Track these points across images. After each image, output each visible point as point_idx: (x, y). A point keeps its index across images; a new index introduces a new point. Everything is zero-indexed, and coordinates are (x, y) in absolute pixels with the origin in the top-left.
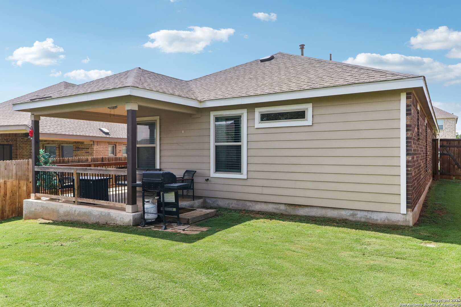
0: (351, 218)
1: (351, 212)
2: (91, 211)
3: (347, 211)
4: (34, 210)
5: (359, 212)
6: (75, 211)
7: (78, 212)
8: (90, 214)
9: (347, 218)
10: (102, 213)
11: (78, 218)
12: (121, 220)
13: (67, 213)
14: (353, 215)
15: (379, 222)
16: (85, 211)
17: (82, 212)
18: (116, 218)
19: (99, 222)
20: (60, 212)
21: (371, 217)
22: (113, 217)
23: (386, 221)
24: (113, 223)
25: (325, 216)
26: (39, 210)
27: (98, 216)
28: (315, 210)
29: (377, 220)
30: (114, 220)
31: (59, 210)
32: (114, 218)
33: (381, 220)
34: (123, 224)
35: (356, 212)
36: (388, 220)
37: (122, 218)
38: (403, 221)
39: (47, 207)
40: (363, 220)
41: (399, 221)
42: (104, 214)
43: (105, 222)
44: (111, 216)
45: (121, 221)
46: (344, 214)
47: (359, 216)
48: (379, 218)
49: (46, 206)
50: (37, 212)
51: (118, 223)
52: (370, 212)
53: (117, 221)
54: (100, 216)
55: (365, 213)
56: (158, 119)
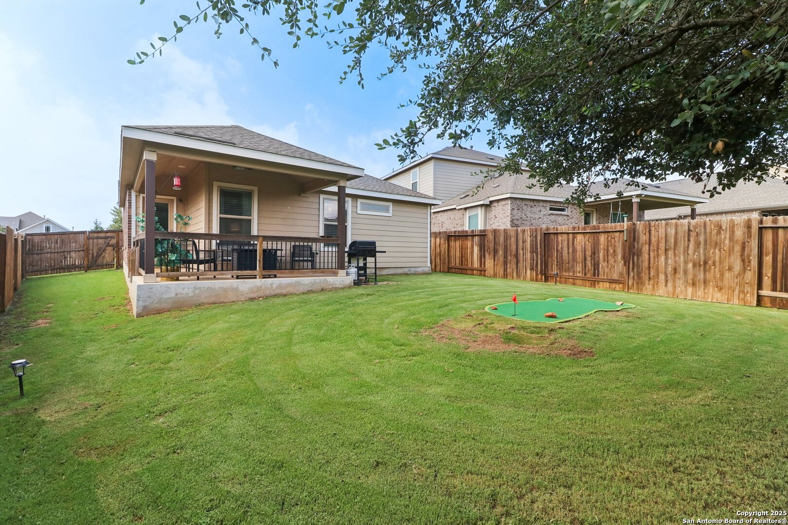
0: (408, 272)
2: (299, 281)
3: (407, 269)
4: (173, 295)
5: (412, 268)
6: (272, 284)
7: (278, 284)
8: (299, 284)
10: (316, 281)
11: (279, 291)
13: (256, 289)
14: (410, 270)
15: (420, 273)
16: (290, 282)
17: (285, 283)
18: (334, 283)
19: (311, 290)
20: (240, 290)
21: (417, 271)
22: (331, 283)
24: (331, 287)
25: (396, 273)
26: (187, 294)
27: (310, 285)
28: (391, 269)
29: (419, 271)
30: (332, 285)
31: (237, 288)
33: (421, 271)
34: (344, 287)
36: (423, 271)
37: (342, 281)
38: (428, 270)
39: (209, 288)
40: (414, 273)
42: (319, 281)
43: (321, 289)
44: (329, 282)
45: (341, 284)
47: (412, 270)
49: (206, 287)
50: (184, 297)
51: (337, 286)
53: (336, 284)
54: (313, 284)
55: (414, 269)
56: (255, 189)
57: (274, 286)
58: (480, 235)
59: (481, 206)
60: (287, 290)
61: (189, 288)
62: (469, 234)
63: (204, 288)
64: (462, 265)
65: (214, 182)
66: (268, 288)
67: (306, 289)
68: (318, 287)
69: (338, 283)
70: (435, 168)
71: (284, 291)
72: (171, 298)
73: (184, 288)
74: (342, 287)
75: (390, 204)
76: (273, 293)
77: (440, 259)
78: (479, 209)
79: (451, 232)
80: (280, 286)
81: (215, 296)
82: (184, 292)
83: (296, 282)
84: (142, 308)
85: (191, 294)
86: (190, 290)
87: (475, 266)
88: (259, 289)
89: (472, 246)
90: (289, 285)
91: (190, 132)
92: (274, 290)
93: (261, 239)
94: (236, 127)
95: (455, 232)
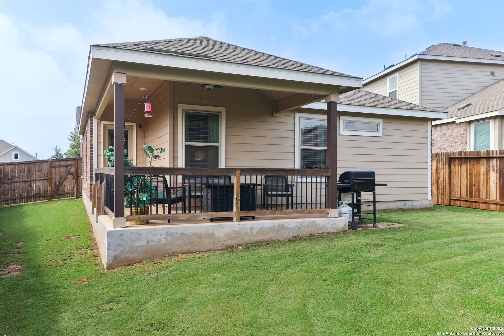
0: (403, 207)
1: (403, 202)
2: (283, 225)
3: (401, 202)
4: (144, 243)
5: (407, 202)
6: (252, 229)
7: (258, 229)
8: (282, 228)
9: (401, 207)
10: (303, 224)
11: (259, 238)
12: (334, 226)
13: (234, 235)
14: (405, 205)
15: (418, 207)
16: (272, 226)
17: (266, 227)
18: (324, 225)
19: (298, 236)
20: (217, 236)
21: (414, 205)
22: (321, 226)
23: (422, 206)
24: (321, 232)
25: (388, 208)
26: (159, 241)
27: (296, 228)
29: (417, 206)
30: (322, 228)
31: (213, 233)
32: (323, 226)
33: (419, 206)
34: (337, 231)
35: (406, 202)
36: (422, 205)
37: (334, 224)
38: (429, 205)
39: (182, 234)
40: (410, 207)
41: (427, 205)
42: (306, 224)
43: (309, 234)
44: (318, 224)
45: (333, 228)
46: (400, 205)
47: (408, 205)
48: (418, 205)
49: (179, 233)
50: (155, 245)
51: (328, 230)
52: (413, 201)
53: (327, 228)
54: (300, 228)
55: (411, 202)
56: (223, 110)
57: (255, 231)
58: (499, 157)
59: (495, 118)
60: (270, 235)
61: (161, 235)
62: (482, 156)
63: (177, 233)
64: (471, 195)
65: (179, 105)
66: (248, 234)
67: (292, 234)
68: (304, 233)
69: (329, 226)
70: (421, 72)
71: (266, 238)
72: (142, 246)
73: (156, 234)
74: (335, 231)
75: (380, 121)
76: (254, 239)
77: (438, 187)
78: (491, 122)
79: (454, 153)
80: (261, 231)
81: (189, 243)
82: (156, 239)
83: (279, 226)
84: (113, 258)
85: (163, 242)
86: (163, 236)
87: (491, 199)
88: (237, 234)
89: (488, 172)
90: (272, 229)
91: (160, 47)
92: (254, 236)
93: (238, 172)
94: (204, 38)
95: (460, 153)
